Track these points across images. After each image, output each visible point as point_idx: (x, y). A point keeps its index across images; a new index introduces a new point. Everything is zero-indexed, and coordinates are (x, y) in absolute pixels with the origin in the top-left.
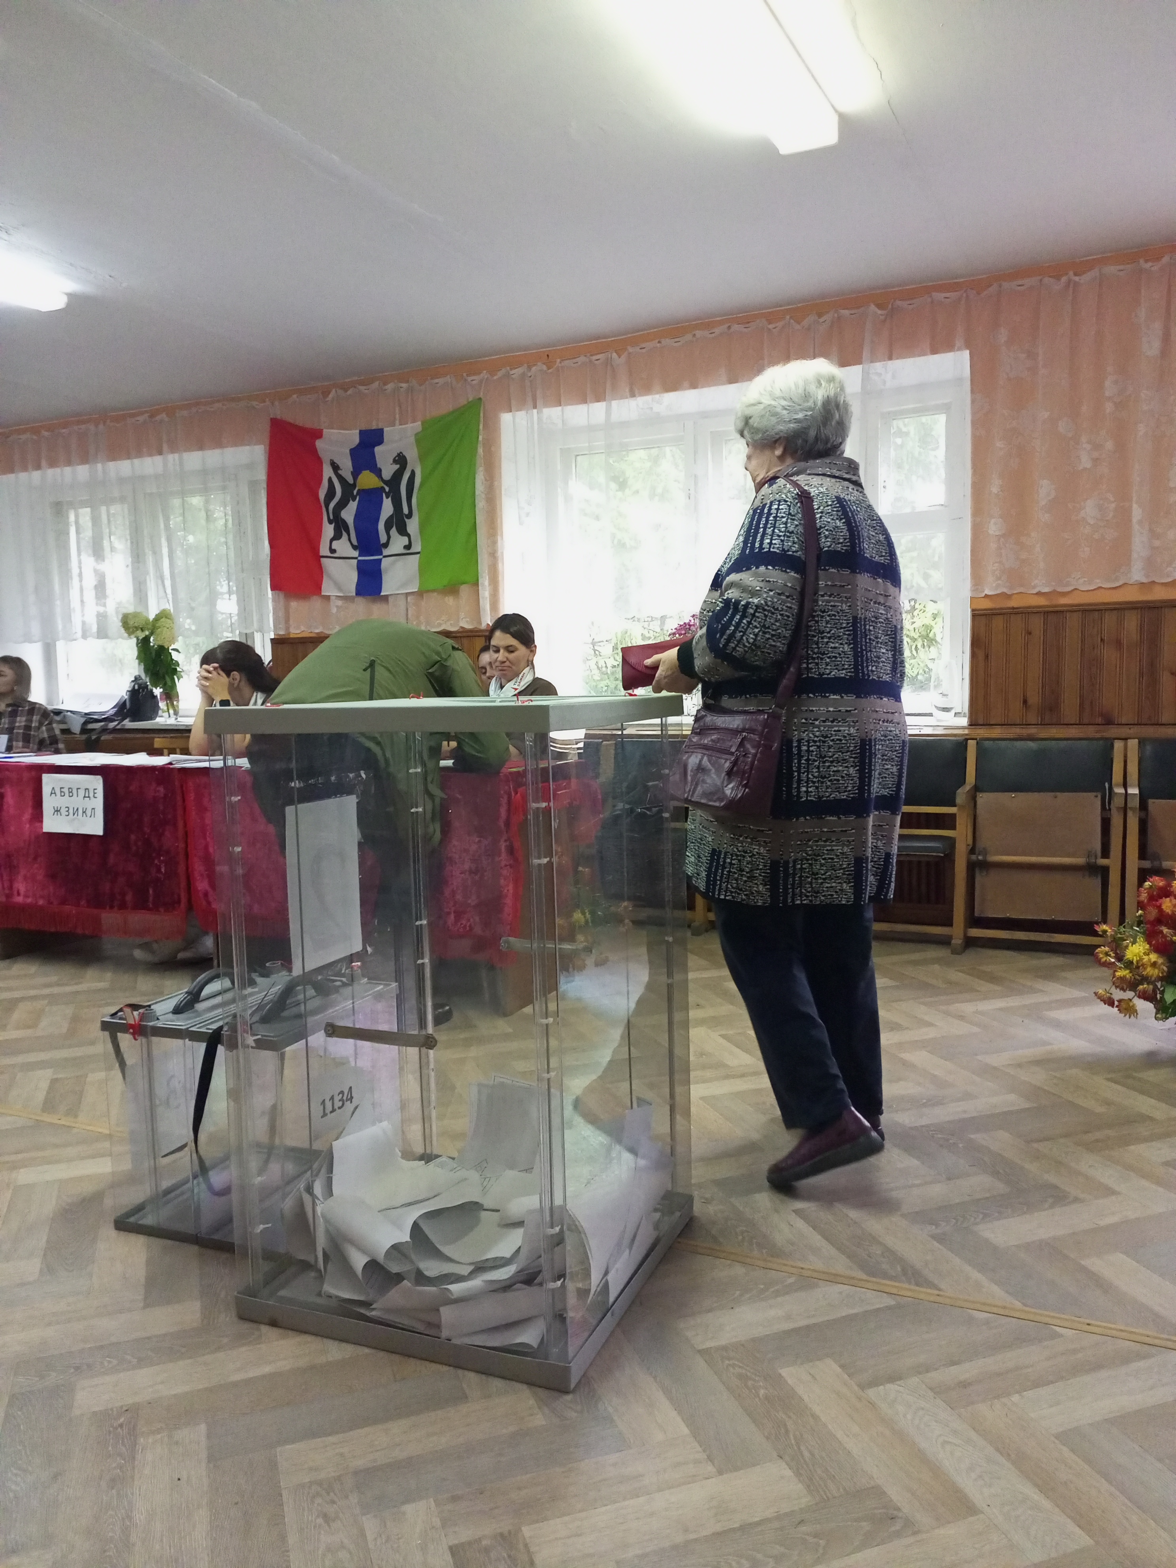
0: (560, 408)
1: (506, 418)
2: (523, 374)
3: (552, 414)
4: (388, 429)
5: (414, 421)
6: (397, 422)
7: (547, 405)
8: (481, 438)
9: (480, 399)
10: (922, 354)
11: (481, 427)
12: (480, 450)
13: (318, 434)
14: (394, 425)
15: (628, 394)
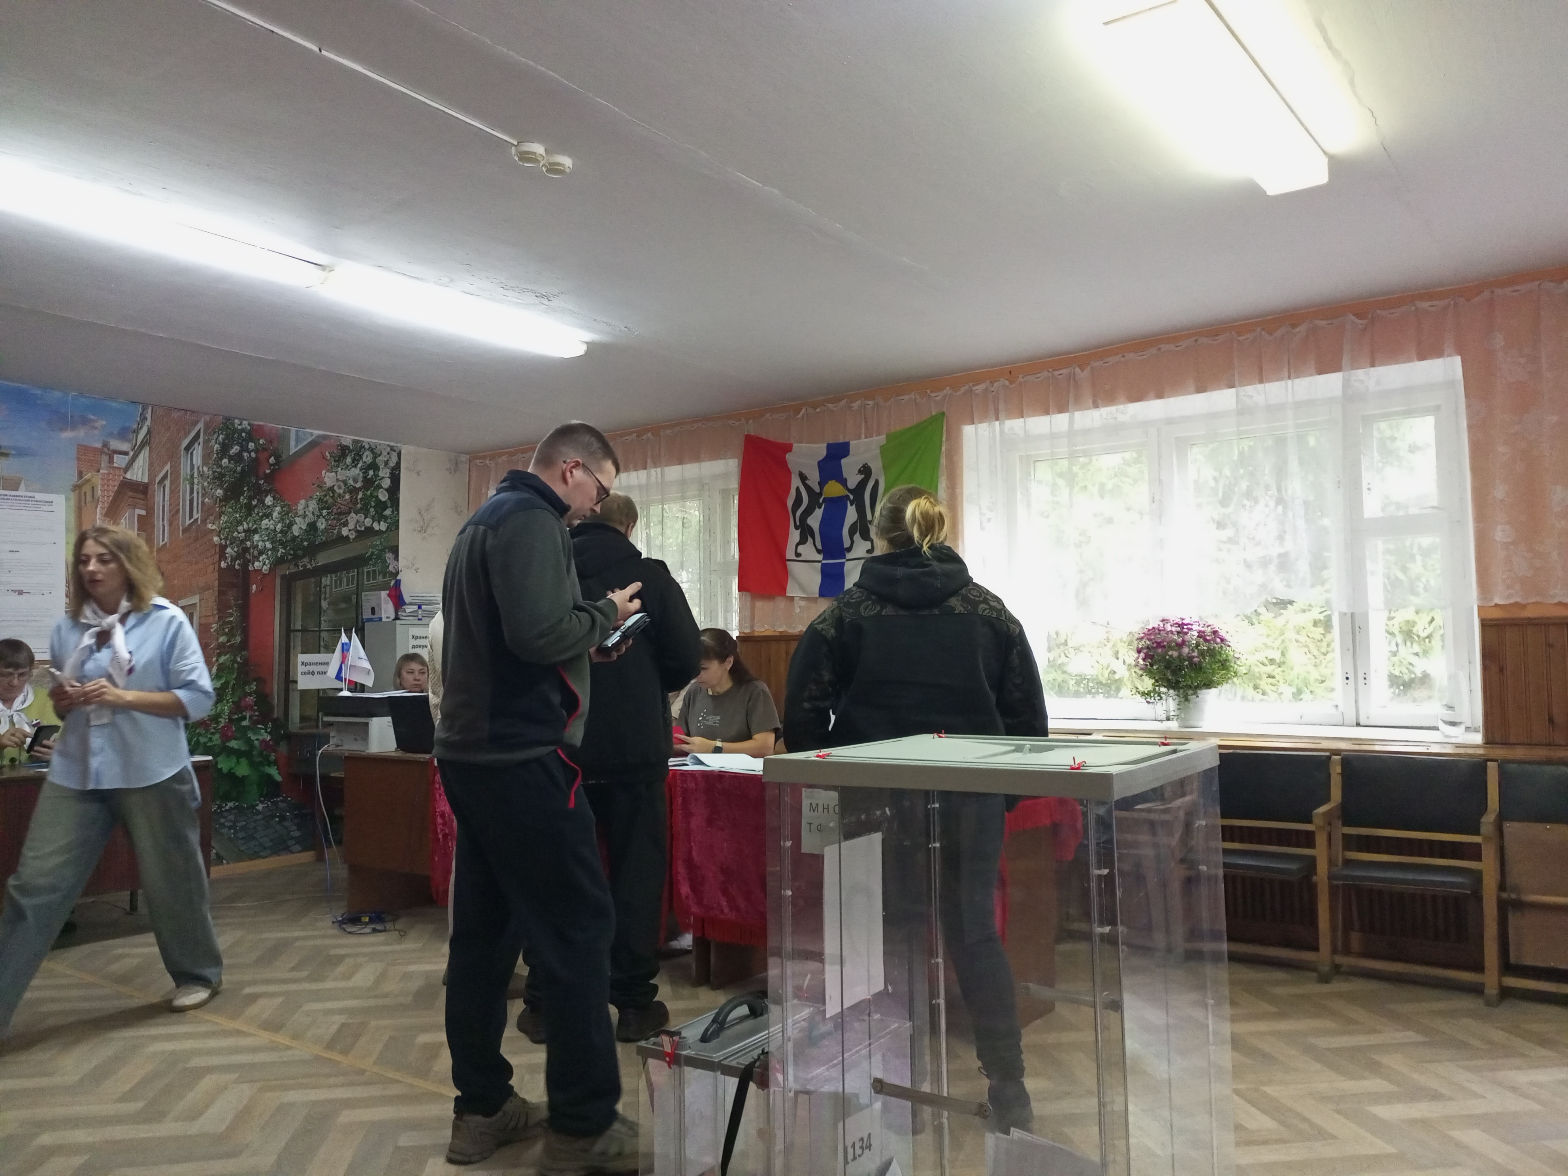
0: (1023, 419)
1: (968, 430)
2: (986, 389)
3: (1015, 425)
4: (855, 442)
5: (879, 434)
6: (863, 436)
7: (1010, 416)
8: (943, 449)
9: (944, 413)
10: (1410, 360)
11: (944, 439)
12: (943, 461)
13: (788, 448)
14: (860, 438)
15: (1091, 405)
